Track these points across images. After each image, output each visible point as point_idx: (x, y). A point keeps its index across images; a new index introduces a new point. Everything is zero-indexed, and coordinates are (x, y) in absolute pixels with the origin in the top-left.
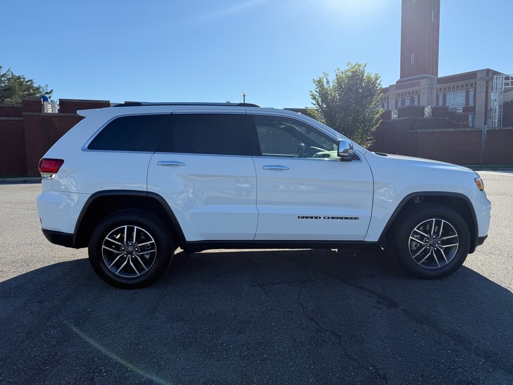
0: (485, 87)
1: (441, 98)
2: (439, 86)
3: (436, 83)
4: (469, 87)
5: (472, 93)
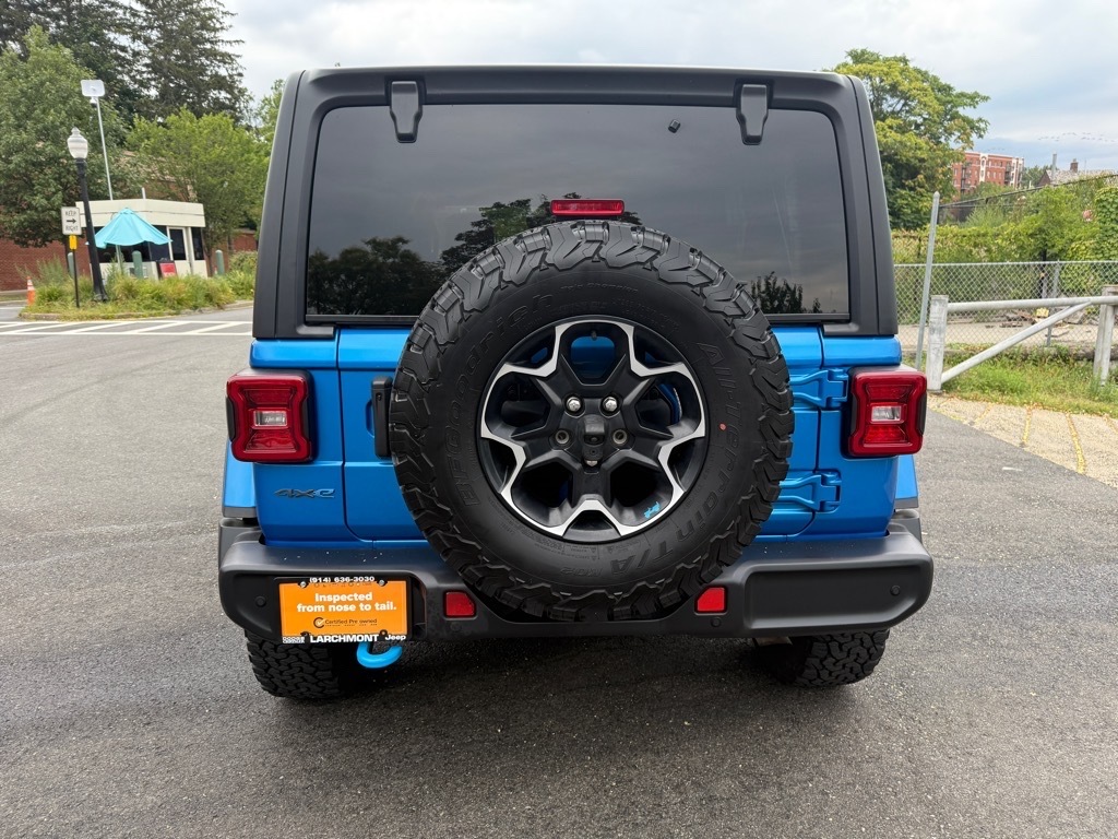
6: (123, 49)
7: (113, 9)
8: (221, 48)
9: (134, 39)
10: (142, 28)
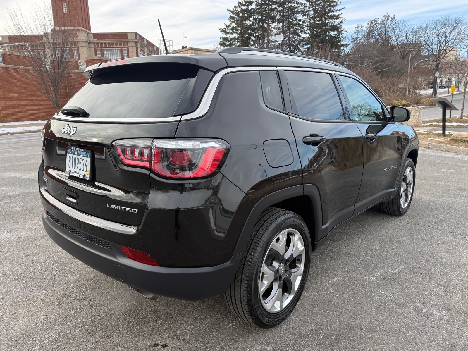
0: (135, 47)
1: (99, 52)
2: (96, 40)
3: (92, 38)
4: (122, 46)
5: (125, 52)
6: (300, 20)
7: (298, 6)
8: (336, 14)
9: (303, 16)
10: (307, 11)
